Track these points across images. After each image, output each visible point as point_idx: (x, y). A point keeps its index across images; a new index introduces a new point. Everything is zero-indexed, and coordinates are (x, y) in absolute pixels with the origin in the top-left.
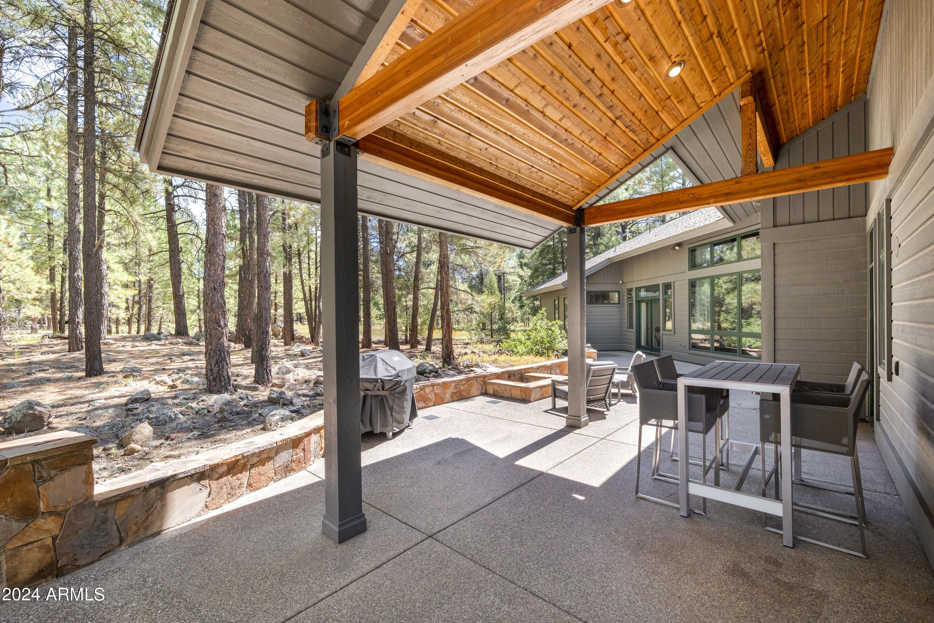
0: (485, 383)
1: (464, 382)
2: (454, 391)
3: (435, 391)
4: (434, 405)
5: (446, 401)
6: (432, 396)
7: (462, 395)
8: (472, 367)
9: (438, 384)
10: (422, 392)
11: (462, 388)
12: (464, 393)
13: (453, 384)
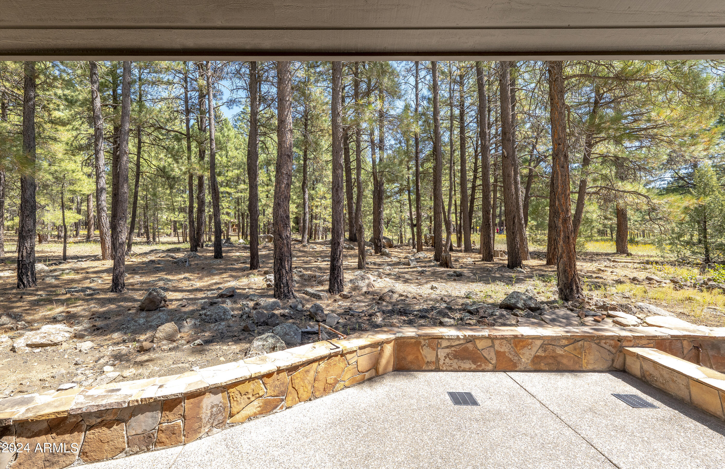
0: (621, 350)
1: (565, 342)
2: (541, 353)
3: (497, 347)
4: (495, 370)
5: (521, 367)
6: (491, 355)
7: (559, 363)
8: (614, 309)
9: (503, 338)
10: (470, 345)
11: (559, 351)
12: (565, 361)
13: (539, 343)
